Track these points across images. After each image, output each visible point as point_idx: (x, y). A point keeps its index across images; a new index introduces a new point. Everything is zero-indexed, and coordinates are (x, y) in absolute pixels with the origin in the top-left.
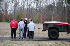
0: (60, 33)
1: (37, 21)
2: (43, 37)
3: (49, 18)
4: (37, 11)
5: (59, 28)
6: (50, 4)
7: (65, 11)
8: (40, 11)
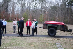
0: (57, 31)
1: (42, 21)
2: (44, 35)
3: (53, 19)
4: (42, 12)
5: (56, 27)
6: (54, 5)
7: (68, 12)
8: (45, 12)
